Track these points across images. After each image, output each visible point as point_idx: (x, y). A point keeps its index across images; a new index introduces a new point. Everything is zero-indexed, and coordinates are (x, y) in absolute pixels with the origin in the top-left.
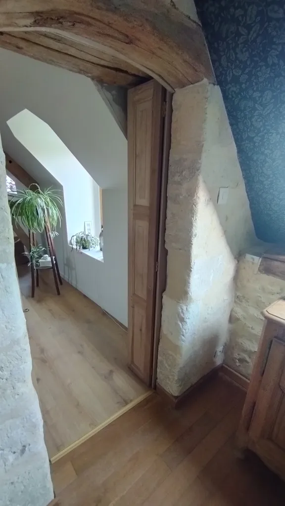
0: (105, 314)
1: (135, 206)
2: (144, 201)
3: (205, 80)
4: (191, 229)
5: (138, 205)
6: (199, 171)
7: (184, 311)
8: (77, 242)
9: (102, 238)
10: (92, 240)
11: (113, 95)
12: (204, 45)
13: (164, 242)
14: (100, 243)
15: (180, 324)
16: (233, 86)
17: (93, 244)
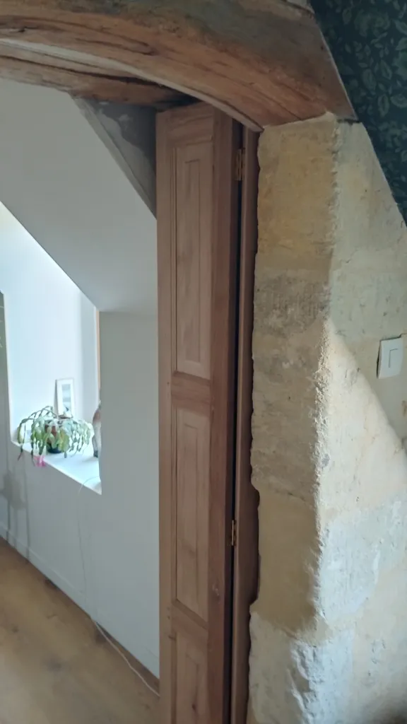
0: (101, 637)
1: (176, 374)
2: (199, 365)
3: (329, 116)
4: (314, 447)
5: (183, 374)
6: (326, 310)
7: (307, 662)
8: (34, 436)
9: (99, 425)
10: (72, 430)
11: (121, 124)
12: (322, 48)
13: (249, 471)
14: (94, 439)
15: (299, 697)
16: (394, 127)
17: (75, 440)
